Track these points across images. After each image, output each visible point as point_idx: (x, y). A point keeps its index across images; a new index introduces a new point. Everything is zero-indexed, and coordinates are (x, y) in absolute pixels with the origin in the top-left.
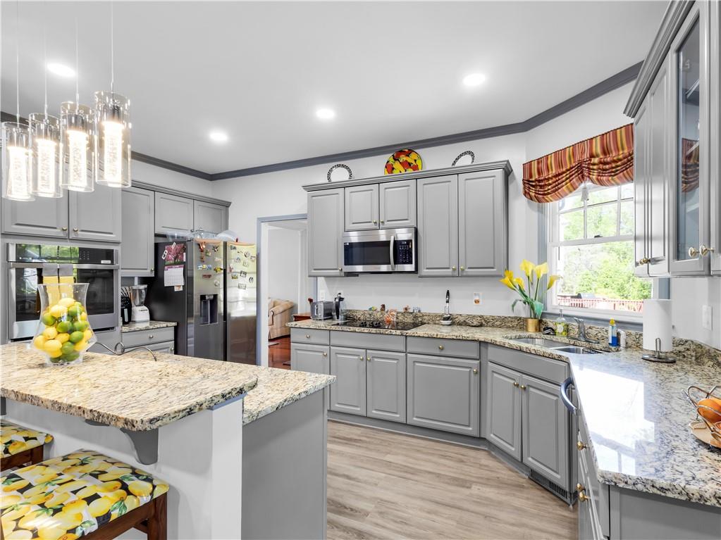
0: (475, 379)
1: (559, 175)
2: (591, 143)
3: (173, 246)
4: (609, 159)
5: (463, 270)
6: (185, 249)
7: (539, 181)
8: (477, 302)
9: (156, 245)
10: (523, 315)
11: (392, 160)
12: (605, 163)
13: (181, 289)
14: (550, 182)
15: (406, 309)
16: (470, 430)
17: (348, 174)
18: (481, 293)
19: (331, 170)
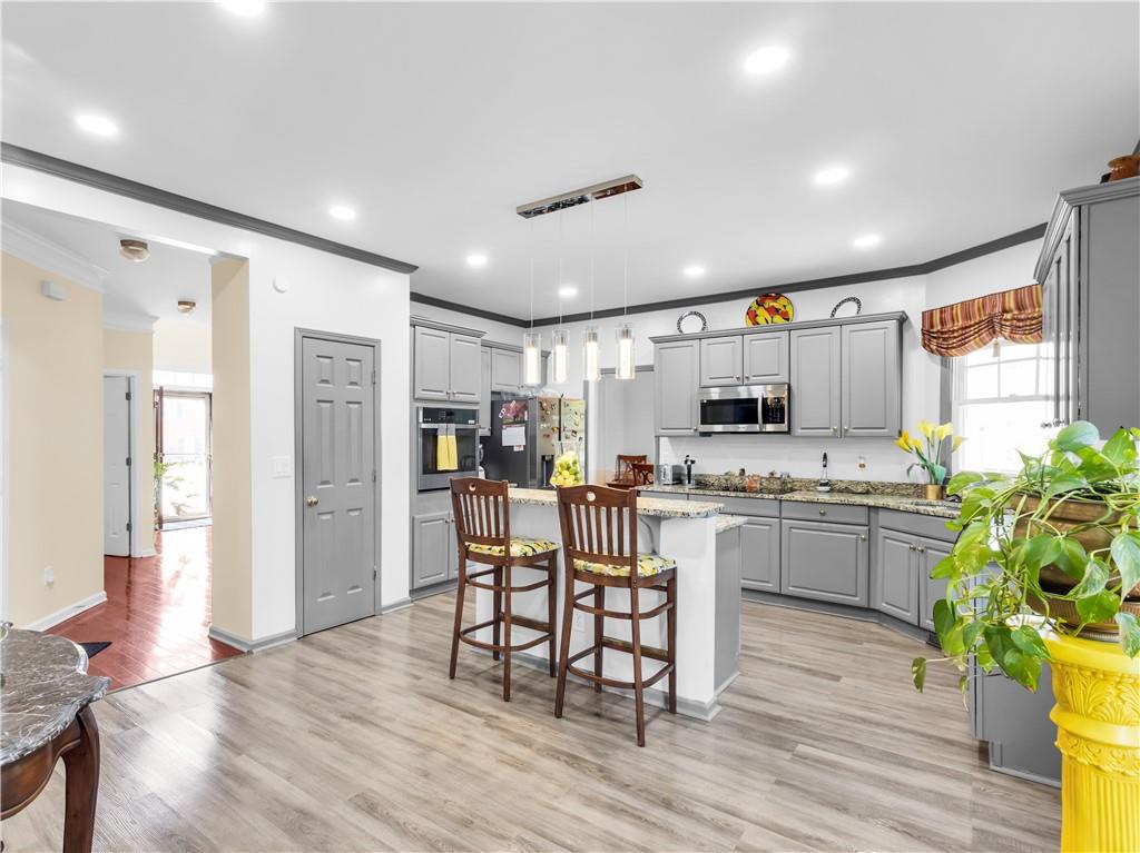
0: (862, 547)
1: (967, 327)
2: (1004, 297)
3: (513, 404)
4: (1023, 316)
5: (846, 430)
6: (525, 407)
7: (942, 333)
8: (862, 466)
9: (493, 403)
10: (922, 481)
11: (755, 306)
12: (1019, 320)
13: (522, 449)
14: (956, 335)
15: (772, 474)
16: (858, 600)
17: (701, 323)
18: (867, 457)
19: (681, 319)
